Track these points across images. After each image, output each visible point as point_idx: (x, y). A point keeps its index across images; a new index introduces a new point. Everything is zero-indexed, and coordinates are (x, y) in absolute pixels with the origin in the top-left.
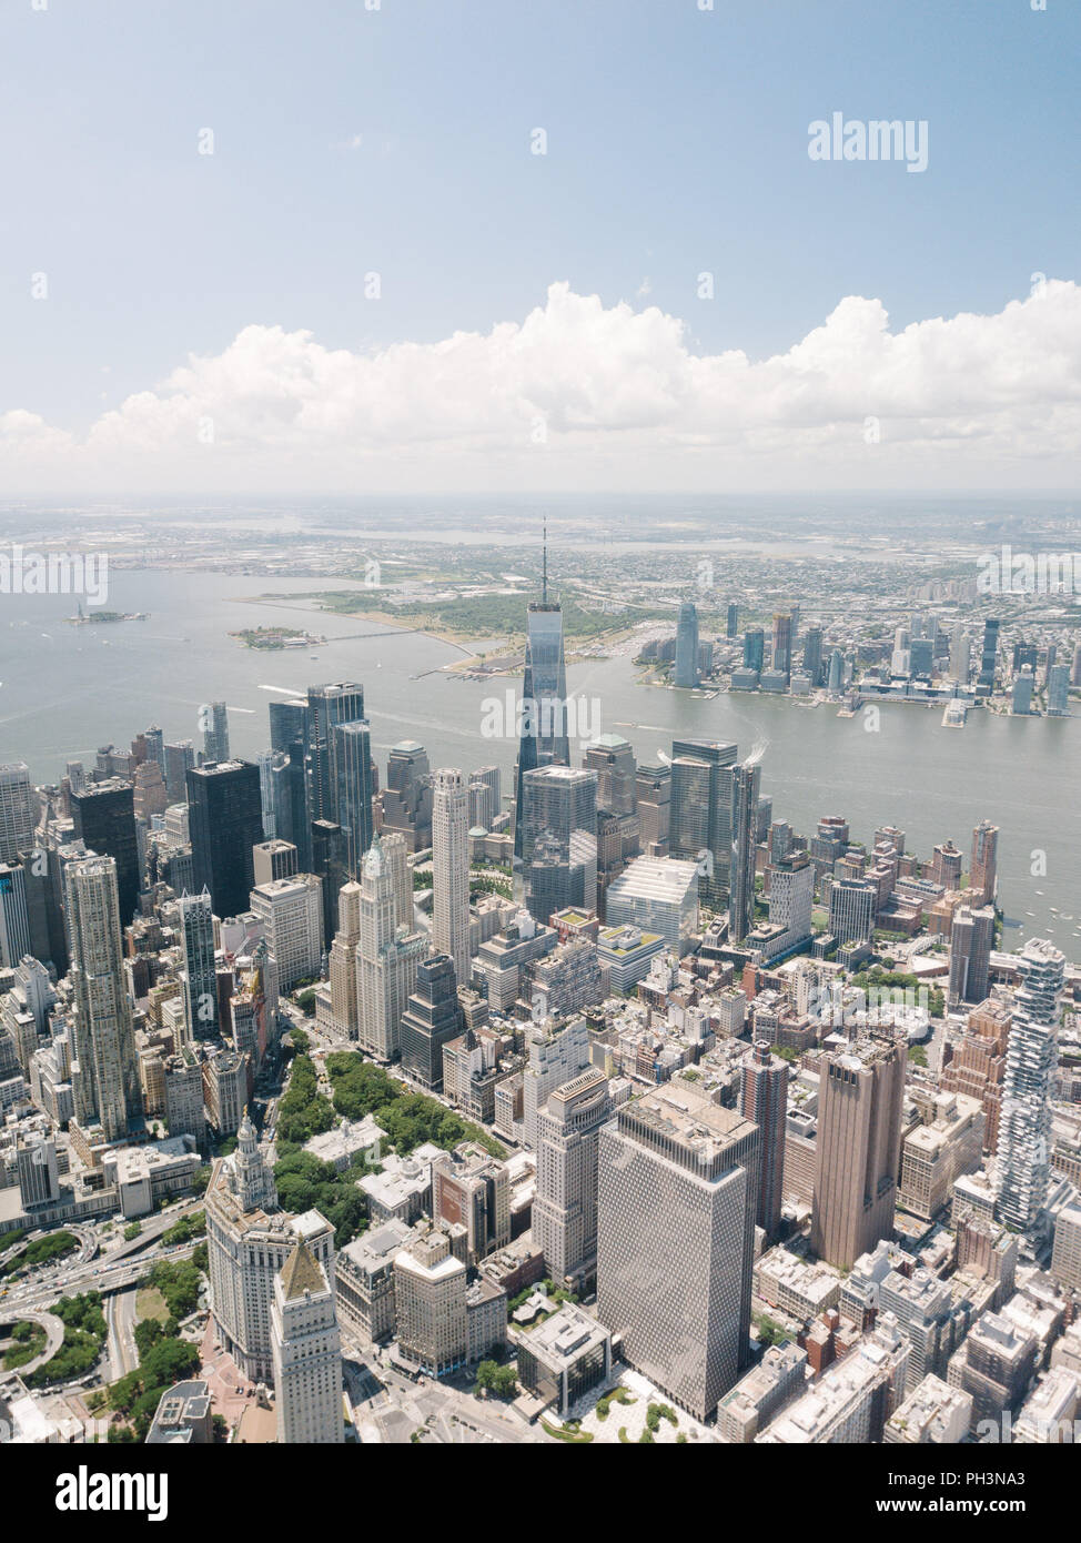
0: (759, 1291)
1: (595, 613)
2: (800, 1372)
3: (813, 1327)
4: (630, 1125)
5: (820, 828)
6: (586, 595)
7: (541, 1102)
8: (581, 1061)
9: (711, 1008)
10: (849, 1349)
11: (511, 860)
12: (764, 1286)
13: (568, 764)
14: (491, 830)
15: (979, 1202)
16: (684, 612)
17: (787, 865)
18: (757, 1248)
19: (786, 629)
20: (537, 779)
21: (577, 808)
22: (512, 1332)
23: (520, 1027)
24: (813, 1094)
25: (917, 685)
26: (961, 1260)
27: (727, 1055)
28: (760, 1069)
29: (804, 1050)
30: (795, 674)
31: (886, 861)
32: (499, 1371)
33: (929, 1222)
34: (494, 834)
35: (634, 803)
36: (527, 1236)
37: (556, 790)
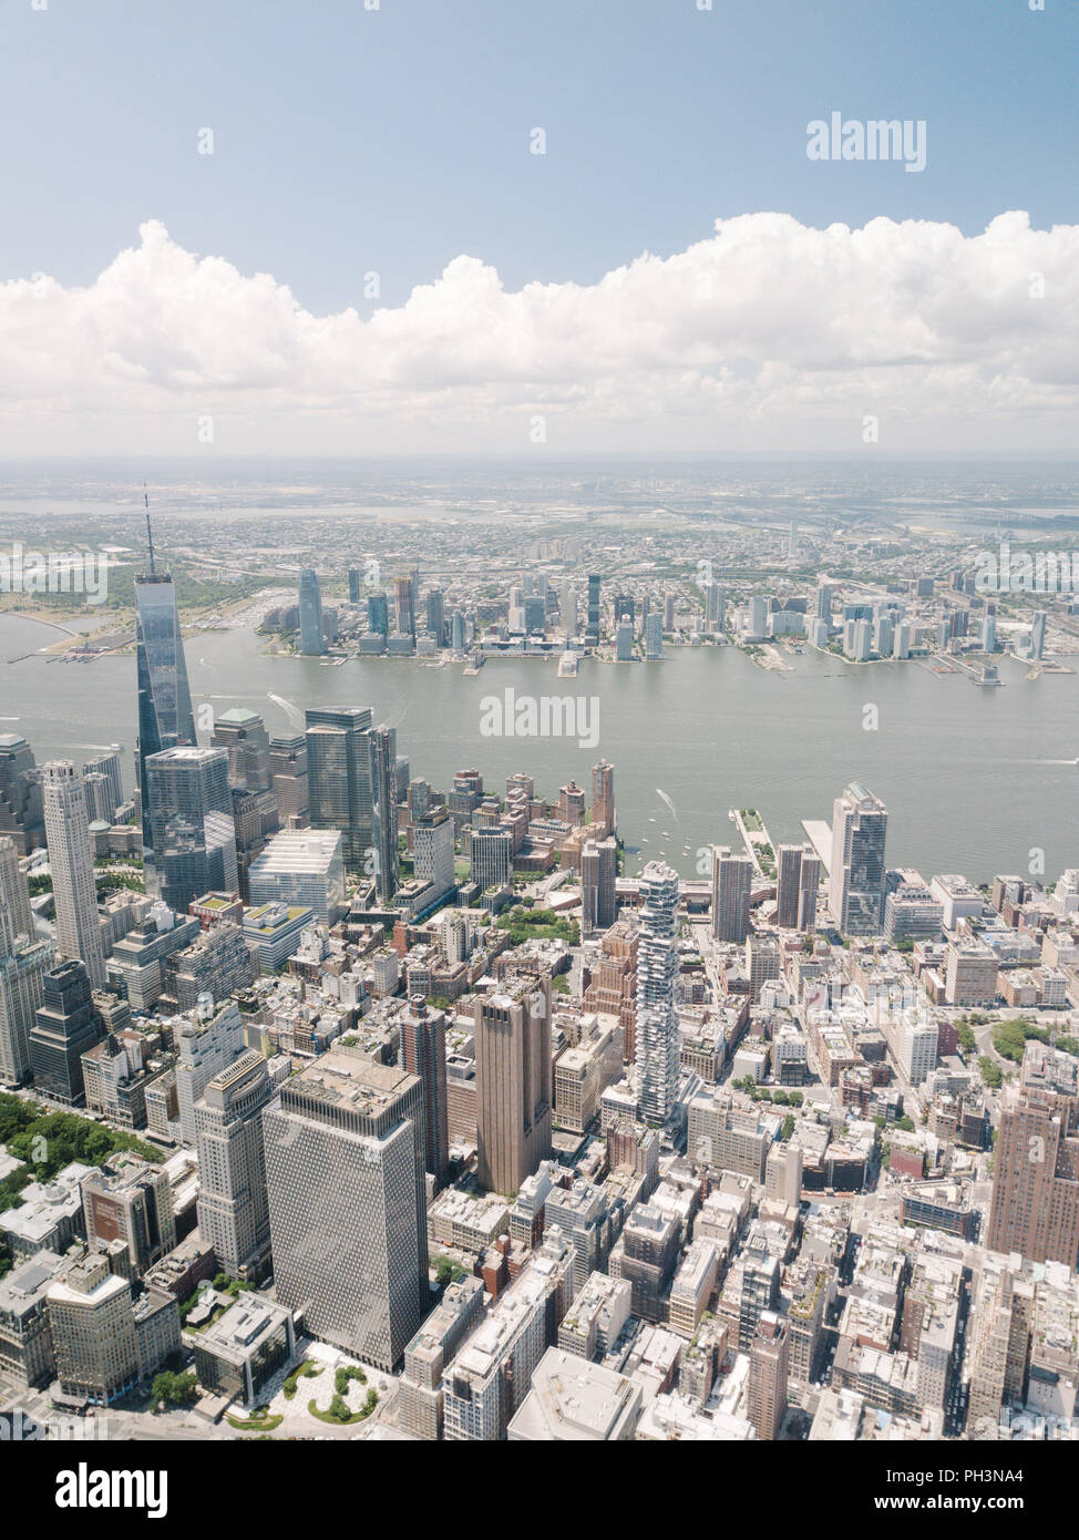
0: (434, 1235)
1: (210, 583)
2: (479, 1299)
3: (487, 1256)
4: (293, 1101)
5: (456, 782)
6: (198, 564)
7: (197, 1097)
8: (236, 1046)
9: (365, 972)
10: (521, 1268)
11: (140, 852)
12: (439, 1229)
13: (194, 744)
14: (114, 823)
15: (623, 1108)
16: (304, 578)
17: (427, 821)
18: (429, 1194)
19: (408, 592)
20: (161, 763)
21: (208, 789)
22: (187, 1337)
23: (167, 1022)
24: (469, 1038)
25: (533, 640)
26: (613, 1163)
27: (384, 1014)
28: (417, 1022)
29: (458, 996)
30: (420, 636)
31: (519, 807)
32: (176, 1380)
33: (582, 1135)
34: (118, 827)
35: (270, 777)
36: (195, 1235)
37: (184, 772)
